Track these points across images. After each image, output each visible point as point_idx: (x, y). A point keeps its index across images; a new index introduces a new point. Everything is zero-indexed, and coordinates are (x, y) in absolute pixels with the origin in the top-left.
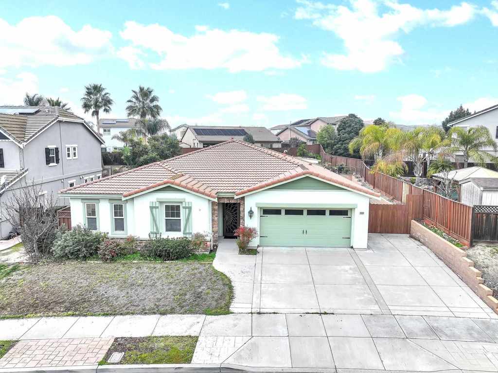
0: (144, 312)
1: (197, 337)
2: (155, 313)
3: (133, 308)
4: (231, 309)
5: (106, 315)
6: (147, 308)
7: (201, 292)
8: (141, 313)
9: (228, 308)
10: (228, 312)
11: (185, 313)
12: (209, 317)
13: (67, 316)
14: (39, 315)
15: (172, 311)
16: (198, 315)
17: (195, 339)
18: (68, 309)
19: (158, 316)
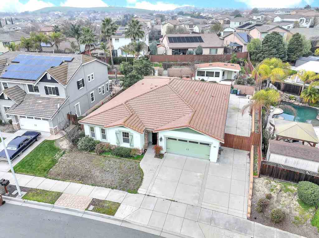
0: (106, 186)
1: (120, 204)
2: (109, 188)
3: (102, 183)
4: (138, 191)
5: (92, 185)
6: (108, 184)
7: (130, 180)
8: (104, 187)
9: (138, 190)
10: (136, 193)
11: (120, 190)
12: (129, 193)
13: (79, 183)
14: (70, 181)
15: (116, 188)
16: (125, 192)
17: (119, 204)
18: (80, 180)
19: (110, 189)
